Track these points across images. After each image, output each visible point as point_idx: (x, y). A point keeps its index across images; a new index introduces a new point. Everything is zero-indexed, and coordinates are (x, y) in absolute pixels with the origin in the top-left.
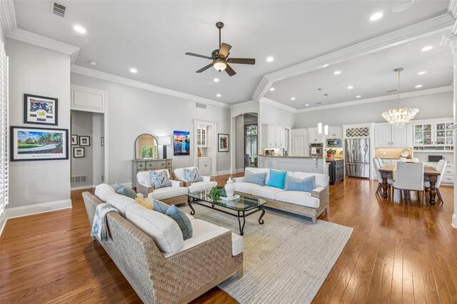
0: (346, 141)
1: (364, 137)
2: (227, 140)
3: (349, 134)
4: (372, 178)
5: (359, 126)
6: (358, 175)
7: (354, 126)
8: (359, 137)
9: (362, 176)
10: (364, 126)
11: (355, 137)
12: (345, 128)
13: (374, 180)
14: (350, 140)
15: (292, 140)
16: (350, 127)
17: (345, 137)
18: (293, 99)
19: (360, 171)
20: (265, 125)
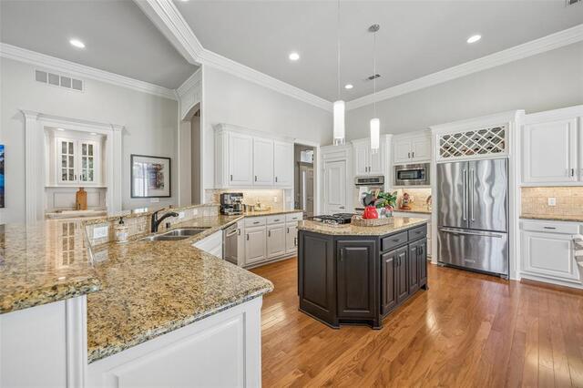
0: (440, 168)
1: (490, 154)
2: (165, 172)
3: (448, 150)
4: (517, 276)
5: (475, 126)
6: (472, 263)
7: (463, 128)
8: (476, 156)
9: (485, 267)
10: (489, 124)
11: (464, 157)
12: (438, 132)
13: (524, 282)
14: (453, 165)
15: (323, 170)
16: (451, 129)
17: (438, 158)
18: (294, 57)
19: (480, 252)
20: (217, 128)
